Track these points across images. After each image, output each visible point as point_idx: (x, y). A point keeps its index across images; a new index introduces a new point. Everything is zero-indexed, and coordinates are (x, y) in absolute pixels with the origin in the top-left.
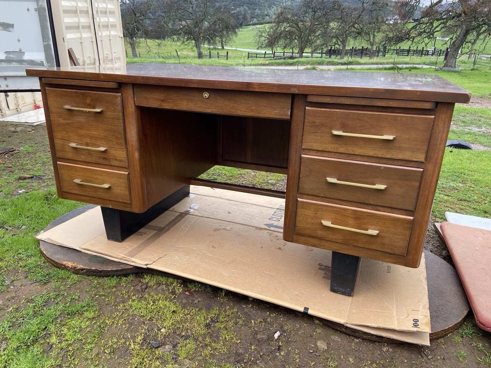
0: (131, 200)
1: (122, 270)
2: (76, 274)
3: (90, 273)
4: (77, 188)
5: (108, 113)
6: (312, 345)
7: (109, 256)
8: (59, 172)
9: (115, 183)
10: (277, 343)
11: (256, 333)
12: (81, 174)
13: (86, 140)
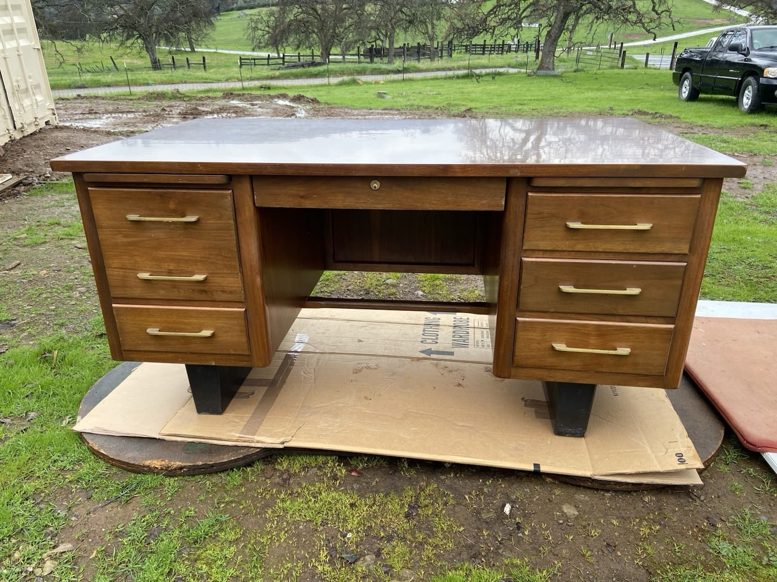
0: (250, 349)
1: (244, 458)
2: (171, 476)
3: (194, 471)
4: (152, 342)
5: (209, 222)
6: (558, 513)
7: (216, 439)
8: (117, 321)
9: (223, 327)
10: (513, 520)
11: (478, 512)
12: (159, 319)
13: (168, 265)
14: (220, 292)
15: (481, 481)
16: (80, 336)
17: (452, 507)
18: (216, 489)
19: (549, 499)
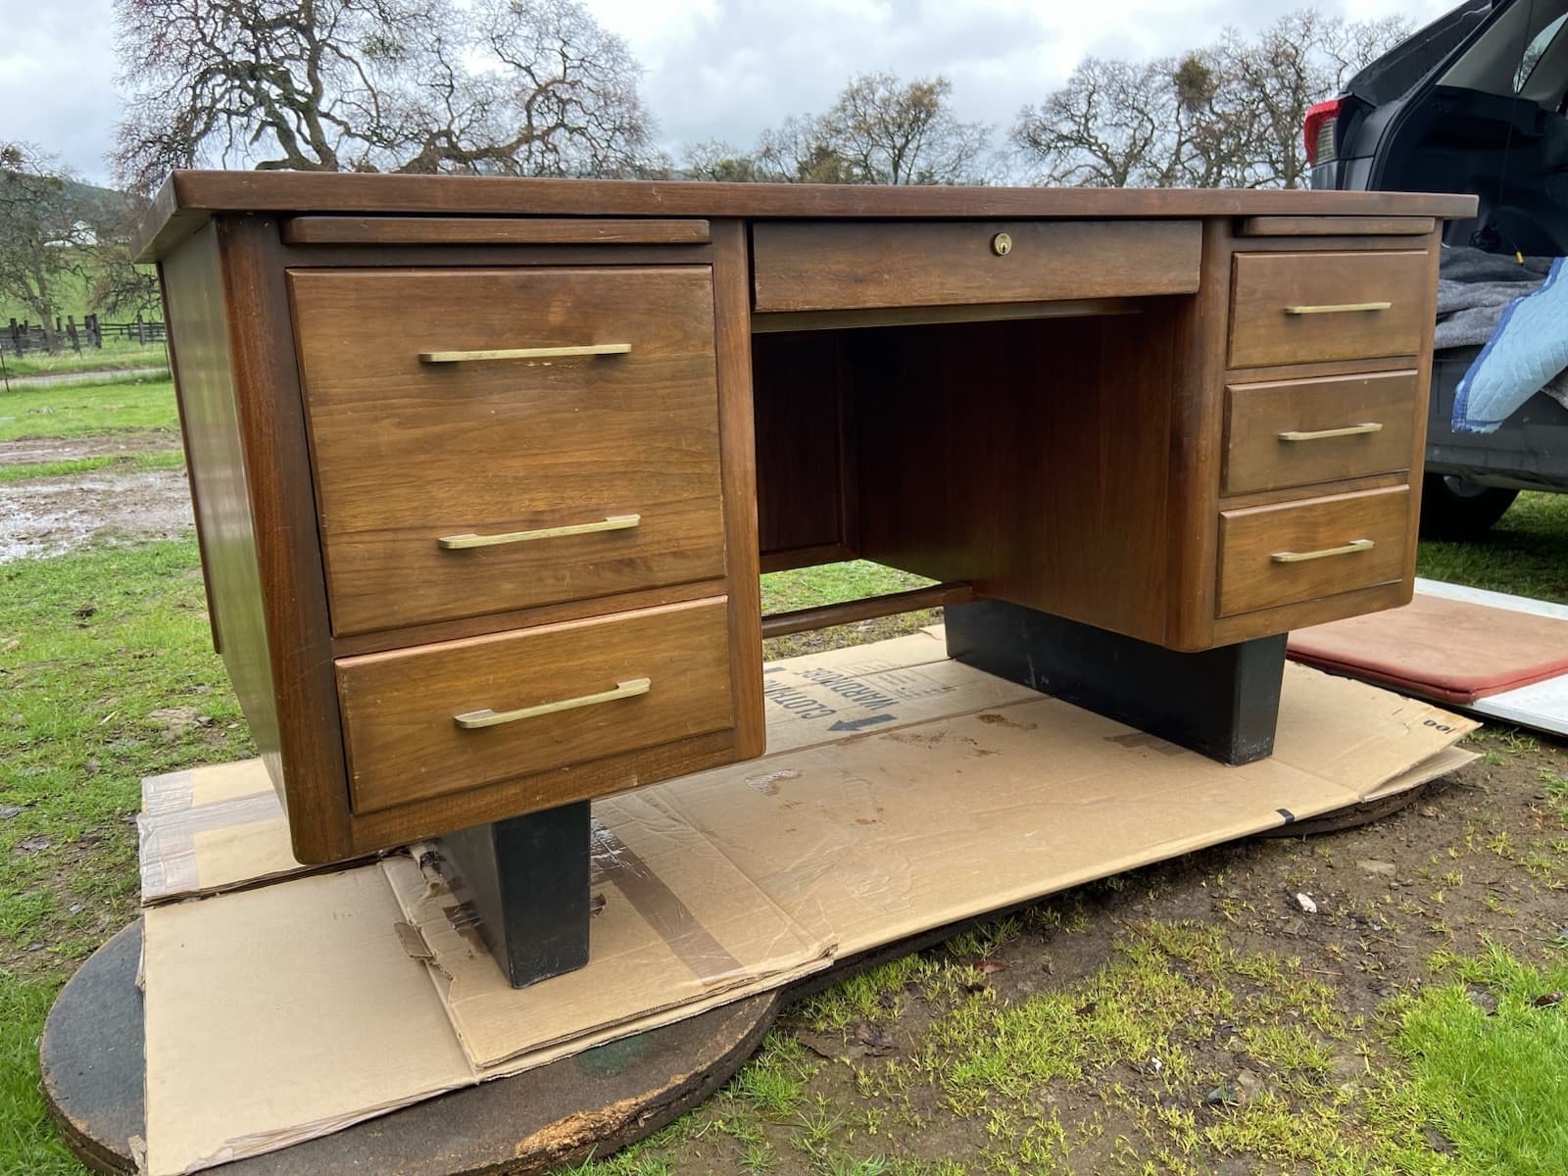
0: (735, 712)
2: (612, 1155)
3: (668, 1112)
5: (652, 356)
6: (1373, 877)
9: (672, 660)
12: (491, 677)
13: (532, 500)
14: (669, 559)
15: (1205, 883)
19: (1330, 866)
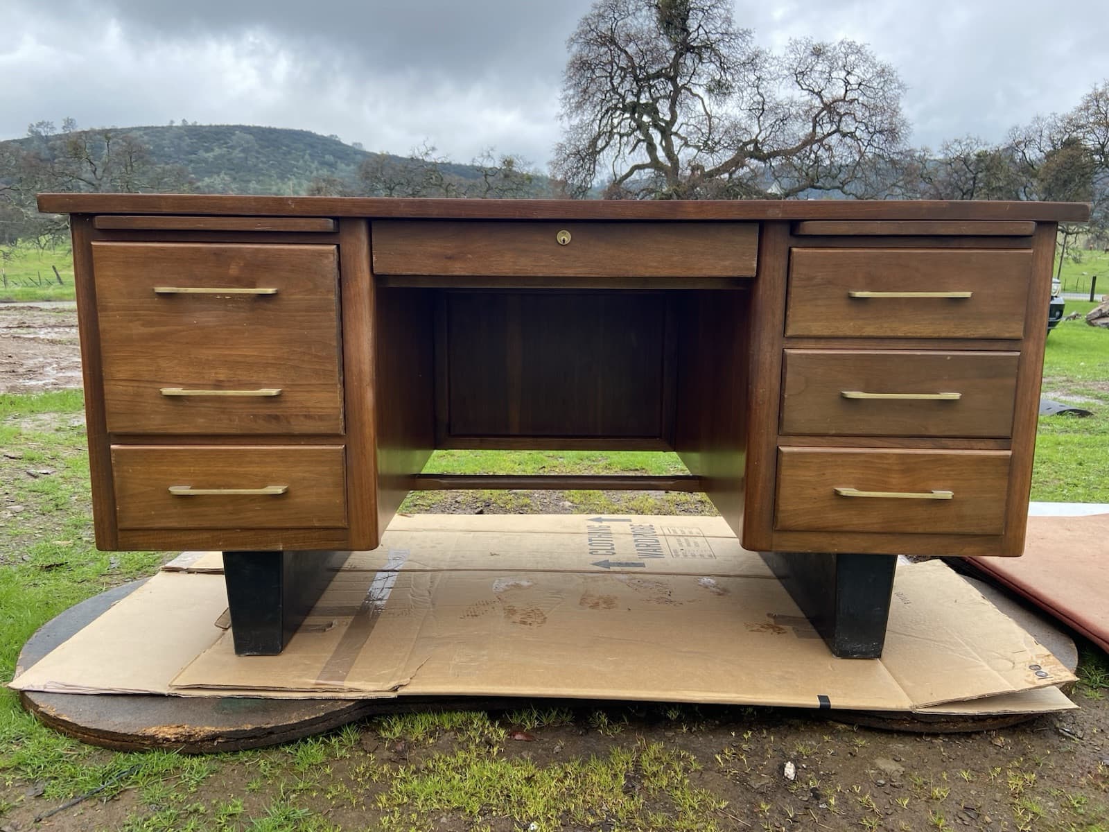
0: (348, 519)
1: (328, 717)
2: (193, 755)
3: (235, 743)
5: (293, 297)
6: (872, 771)
7: (275, 690)
8: (115, 474)
9: (304, 479)
10: (805, 786)
11: (742, 780)
12: (192, 468)
13: (216, 373)
14: (302, 418)
15: (733, 734)
16: (14, 569)
17: (698, 776)
18: (278, 772)
19: (851, 754)
